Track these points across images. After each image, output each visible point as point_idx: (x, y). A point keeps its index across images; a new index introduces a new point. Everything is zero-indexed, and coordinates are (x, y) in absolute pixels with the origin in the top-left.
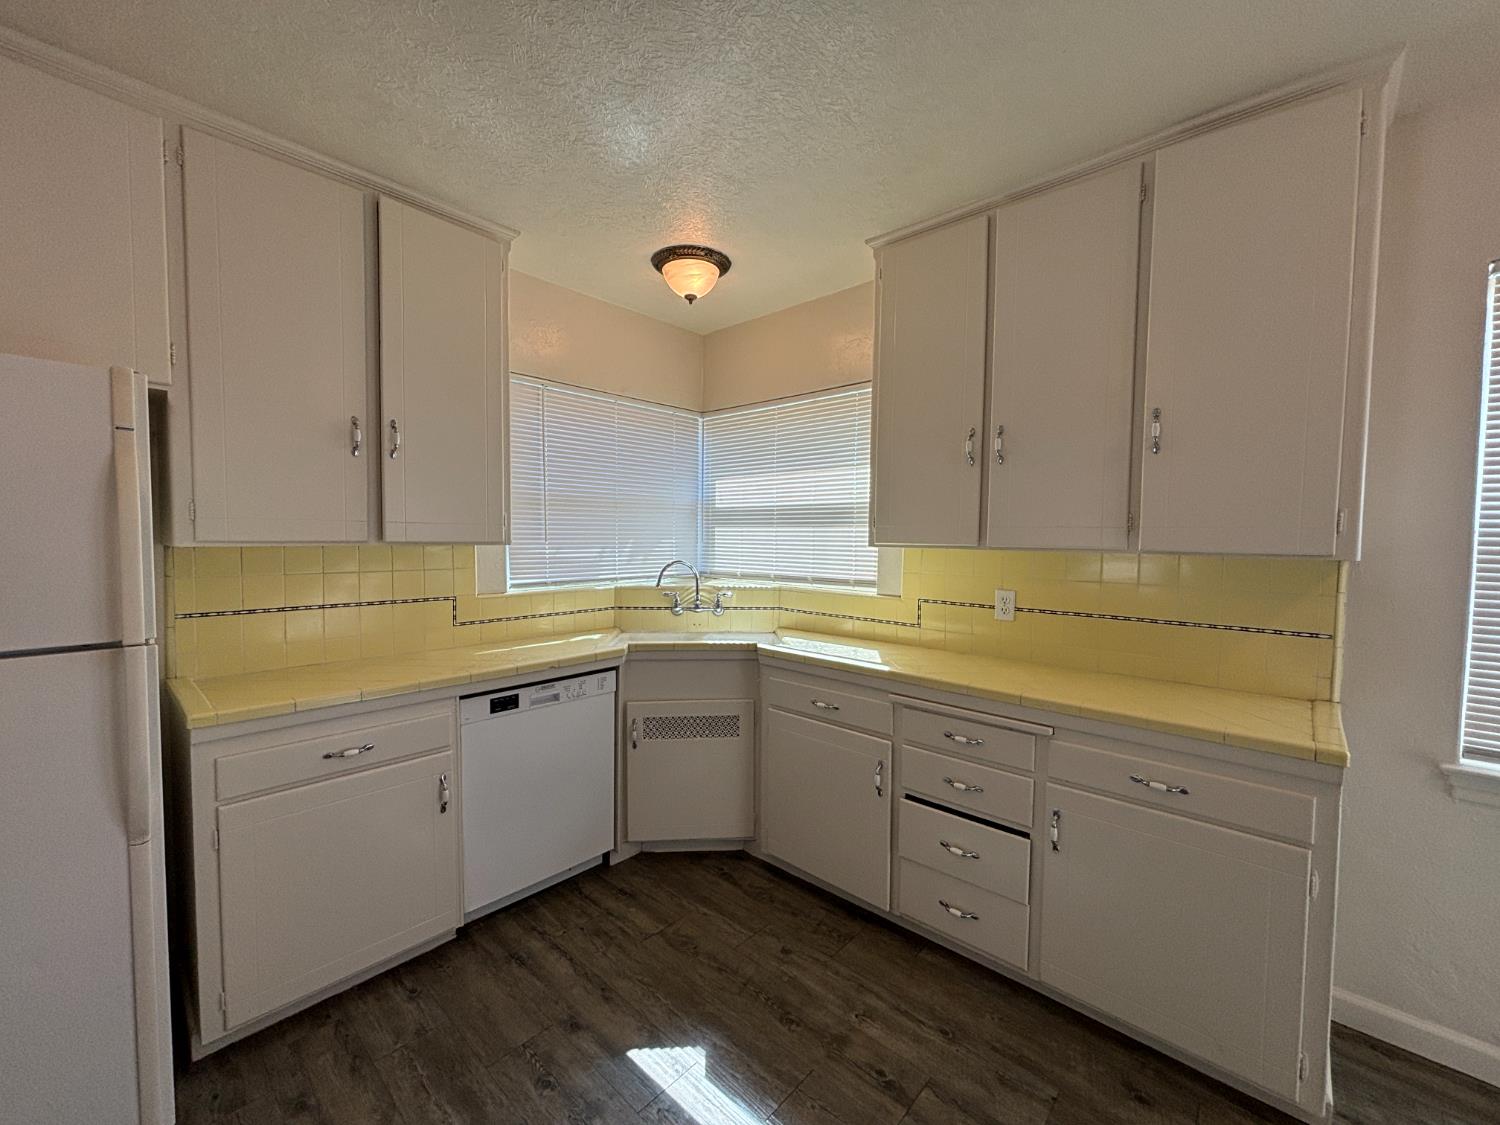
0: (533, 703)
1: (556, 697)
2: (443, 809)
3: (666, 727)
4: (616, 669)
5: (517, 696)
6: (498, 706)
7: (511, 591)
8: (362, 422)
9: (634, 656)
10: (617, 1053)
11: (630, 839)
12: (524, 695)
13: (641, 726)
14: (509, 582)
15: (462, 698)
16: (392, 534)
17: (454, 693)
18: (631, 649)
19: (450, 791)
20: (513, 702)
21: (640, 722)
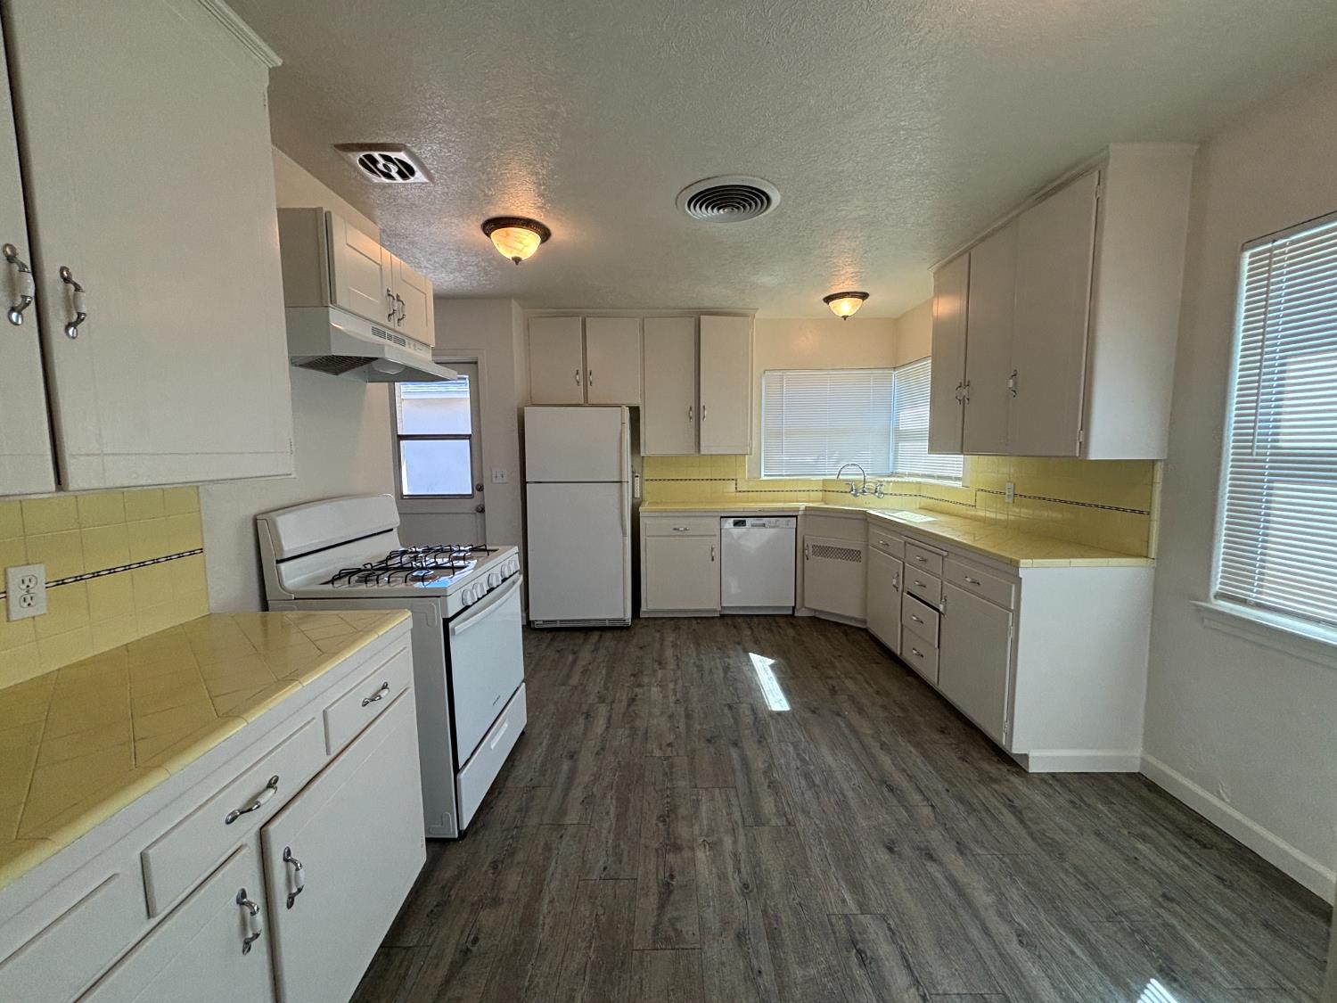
0: (753, 525)
1: (764, 525)
2: (713, 560)
3: (824, 551)
4: (796, 516)
5: (745, 521)
6: (736, 524)
7: (763, 478)
8: (693, 409)
9: (808, 513)
10: (746, 652)
11: (806, 605)
12: (749, 521)
13: (811, 549)
14: (763, 474)
15: (722, 517)
16: (703, 451)
17: (716, 514)
18: (807, 509)
19: (716, 553)
20: (743, 523)
21: (811, 547)
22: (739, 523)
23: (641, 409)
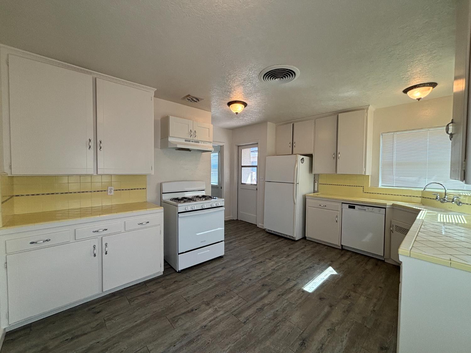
0: (359, 209)
1: (365, 210)
2: (337, 222)
4: (385, 208)
6: (350, 207)
7: (380, 187)
8: (335, 154)
9: (394, 207)
10: (330, 265)
11: (391, 258)
12: (357, 207)
14: (380, 185)
15: (342, 203)
16: (338, 173)
17: (340, 201)
18: (393, 205)
19: (339, 219)
20: (354, 207)
21: (394, 226)
22: (352, 207)
23: (313, 155)
